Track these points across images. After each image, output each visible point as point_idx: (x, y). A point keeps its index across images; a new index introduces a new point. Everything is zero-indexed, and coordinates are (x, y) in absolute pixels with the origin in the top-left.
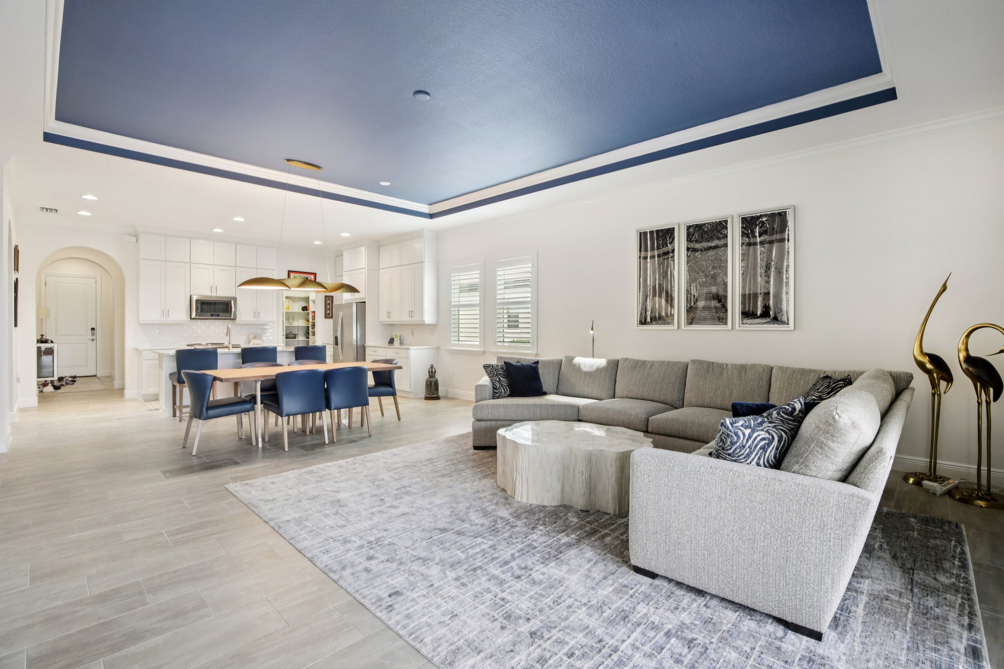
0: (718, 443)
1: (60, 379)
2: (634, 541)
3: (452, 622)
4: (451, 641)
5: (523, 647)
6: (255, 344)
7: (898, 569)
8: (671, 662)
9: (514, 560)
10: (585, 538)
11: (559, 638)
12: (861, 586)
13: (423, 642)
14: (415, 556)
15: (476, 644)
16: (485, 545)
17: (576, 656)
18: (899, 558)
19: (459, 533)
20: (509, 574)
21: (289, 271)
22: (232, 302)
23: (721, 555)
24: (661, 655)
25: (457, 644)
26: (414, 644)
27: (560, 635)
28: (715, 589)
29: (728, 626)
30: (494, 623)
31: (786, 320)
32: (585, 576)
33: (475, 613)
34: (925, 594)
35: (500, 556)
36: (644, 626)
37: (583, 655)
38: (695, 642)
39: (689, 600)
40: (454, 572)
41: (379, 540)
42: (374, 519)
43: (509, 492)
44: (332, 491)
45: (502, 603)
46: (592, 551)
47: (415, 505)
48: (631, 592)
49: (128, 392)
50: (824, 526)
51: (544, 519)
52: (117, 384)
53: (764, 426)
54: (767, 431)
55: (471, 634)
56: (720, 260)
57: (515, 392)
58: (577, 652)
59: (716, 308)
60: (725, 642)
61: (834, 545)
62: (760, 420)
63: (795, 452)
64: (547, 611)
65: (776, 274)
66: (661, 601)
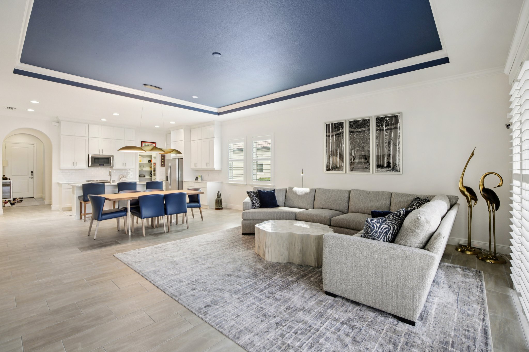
0: (365, 231)
1: (14, 199)
2: (325, 279)
3: (237, 319)
4: (237, 328)
5: (272, 330)
6: (123, 180)
7: (452, 293)
8: (344, 336)
9: (266, 289)
10: (301, 278)
11: (290, 325)
12: (434, 300)
13: (224, 328)
14: (216, 288)
15: (250, 329)
16: (251, 282)
17: (298, 333)
18: (452, 287)
19: (238, 277)
20: (264, 296)
21: (142, 142)
22: (111, 158)
23: (367, 285)
24: (339, 332)
25: (240, 329)
26: (219, 329)
27: (290, 324)
28: (364, 302)
29: (371, 319)
30: (258, 319)
31: (398, 169)
32: (301, 296)
33: (248, 314)
34: (464, 305)
35: (259, 287)
36: (331, 319)
37: (302, 333)
38: (355, 327)
39: (352, 307)
40: (236, 295)
41: (197, 281)
42: (193, 271)
43: (262, 256)
44: (171, 257)
45: (261, 310)
46: (304, 284)
47: (214, 263)
48: (324, 304)
49: (53, 206)
50: (414, 270)
51: (280, 269)
52: (47, 202)
53: (386, 222)
54: (388, 225)
55: (247, 324)
56: (366, 139)
57: (263, 205)
58: (299, 332)
59: (364, 163)
60: (369, 326)
61: (419, 279)
62: (384, 219)
63: (401, 235)
64: (283, 313)
65: (393, 146)
66: (339, 308)
